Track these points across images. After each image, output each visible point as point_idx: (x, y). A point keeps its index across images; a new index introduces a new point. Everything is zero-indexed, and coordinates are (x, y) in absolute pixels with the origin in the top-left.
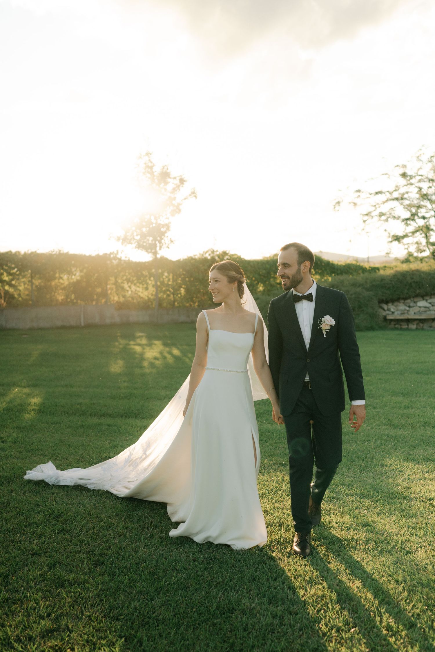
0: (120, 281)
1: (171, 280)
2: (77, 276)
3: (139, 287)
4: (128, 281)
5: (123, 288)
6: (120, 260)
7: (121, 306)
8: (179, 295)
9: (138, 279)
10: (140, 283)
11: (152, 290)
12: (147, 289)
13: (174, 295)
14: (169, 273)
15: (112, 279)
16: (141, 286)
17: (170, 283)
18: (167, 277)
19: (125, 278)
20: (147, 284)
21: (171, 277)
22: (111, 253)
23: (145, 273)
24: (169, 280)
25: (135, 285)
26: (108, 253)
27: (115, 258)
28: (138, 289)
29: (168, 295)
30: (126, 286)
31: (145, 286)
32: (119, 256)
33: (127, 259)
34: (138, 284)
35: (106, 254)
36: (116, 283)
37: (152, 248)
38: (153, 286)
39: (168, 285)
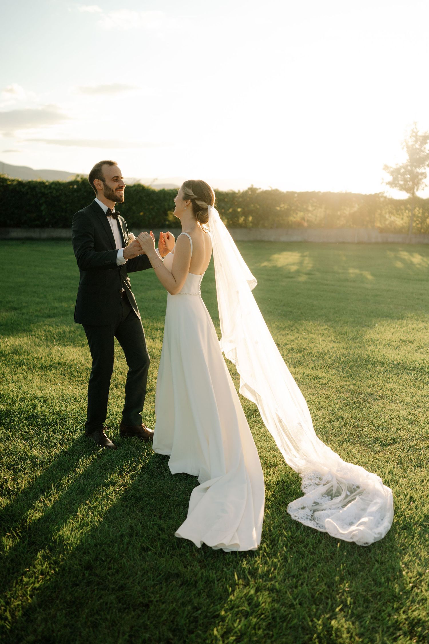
0: (383, 212)
1: (421, 213)
2: (356, 208)
3: (397, 217)
4: (390, 213)
5: (385, 217)
6: (385, 197)
7: (382, 231)
8: (425, 224)
9: (397, 211)
10: (398, 215)
11: (406, 219)
12: (402, 219)
13: (421, 223)
14: (420, 209)
15: (379, 211)
16: (398, 216)
17: (420, 215)
18: (418, 211)
19: (387, 210)
20: (403, 215)
21: (421, 211)
22: (380, 193)
23: (402, 207)
24: (419, 213)
25: (394, 215)
26: (378, 192)
27: (382, 197)
28: (396, 218)
29: (418, 224)
30: (387, 216)
31: (401, 216)
32: (385, 195)
33: (390, 197)
34: (396, 215)
35: (376, 194)
36: (381, 215)
37: (410, 190)
38: (407, 217)
39: (418, 217)
